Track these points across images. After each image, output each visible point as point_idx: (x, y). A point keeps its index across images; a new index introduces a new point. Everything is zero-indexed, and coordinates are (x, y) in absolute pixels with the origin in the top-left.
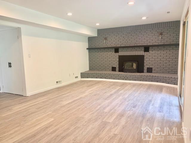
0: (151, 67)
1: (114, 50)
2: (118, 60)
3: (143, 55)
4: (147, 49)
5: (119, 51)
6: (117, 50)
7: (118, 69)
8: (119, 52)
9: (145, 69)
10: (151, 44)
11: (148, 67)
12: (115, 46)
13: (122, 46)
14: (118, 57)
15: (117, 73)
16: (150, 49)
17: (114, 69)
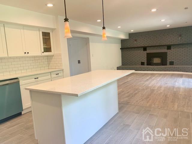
0: (172, 61)
1: (142, 49)
2: (146, 56)
3: (166, 52)
4: (169, 47)
5: (147, 49)
6: (145, 49)
7: (146, 63)
8: (147, 51)
9: (168, 62)
10: (173, 44)
11: (170, 61)
12: (143, 46)
13: (149, 45)
14: (146, 54)
15: (146, 66)
16: (171, 48)
17: (143, 64)
